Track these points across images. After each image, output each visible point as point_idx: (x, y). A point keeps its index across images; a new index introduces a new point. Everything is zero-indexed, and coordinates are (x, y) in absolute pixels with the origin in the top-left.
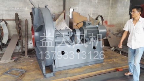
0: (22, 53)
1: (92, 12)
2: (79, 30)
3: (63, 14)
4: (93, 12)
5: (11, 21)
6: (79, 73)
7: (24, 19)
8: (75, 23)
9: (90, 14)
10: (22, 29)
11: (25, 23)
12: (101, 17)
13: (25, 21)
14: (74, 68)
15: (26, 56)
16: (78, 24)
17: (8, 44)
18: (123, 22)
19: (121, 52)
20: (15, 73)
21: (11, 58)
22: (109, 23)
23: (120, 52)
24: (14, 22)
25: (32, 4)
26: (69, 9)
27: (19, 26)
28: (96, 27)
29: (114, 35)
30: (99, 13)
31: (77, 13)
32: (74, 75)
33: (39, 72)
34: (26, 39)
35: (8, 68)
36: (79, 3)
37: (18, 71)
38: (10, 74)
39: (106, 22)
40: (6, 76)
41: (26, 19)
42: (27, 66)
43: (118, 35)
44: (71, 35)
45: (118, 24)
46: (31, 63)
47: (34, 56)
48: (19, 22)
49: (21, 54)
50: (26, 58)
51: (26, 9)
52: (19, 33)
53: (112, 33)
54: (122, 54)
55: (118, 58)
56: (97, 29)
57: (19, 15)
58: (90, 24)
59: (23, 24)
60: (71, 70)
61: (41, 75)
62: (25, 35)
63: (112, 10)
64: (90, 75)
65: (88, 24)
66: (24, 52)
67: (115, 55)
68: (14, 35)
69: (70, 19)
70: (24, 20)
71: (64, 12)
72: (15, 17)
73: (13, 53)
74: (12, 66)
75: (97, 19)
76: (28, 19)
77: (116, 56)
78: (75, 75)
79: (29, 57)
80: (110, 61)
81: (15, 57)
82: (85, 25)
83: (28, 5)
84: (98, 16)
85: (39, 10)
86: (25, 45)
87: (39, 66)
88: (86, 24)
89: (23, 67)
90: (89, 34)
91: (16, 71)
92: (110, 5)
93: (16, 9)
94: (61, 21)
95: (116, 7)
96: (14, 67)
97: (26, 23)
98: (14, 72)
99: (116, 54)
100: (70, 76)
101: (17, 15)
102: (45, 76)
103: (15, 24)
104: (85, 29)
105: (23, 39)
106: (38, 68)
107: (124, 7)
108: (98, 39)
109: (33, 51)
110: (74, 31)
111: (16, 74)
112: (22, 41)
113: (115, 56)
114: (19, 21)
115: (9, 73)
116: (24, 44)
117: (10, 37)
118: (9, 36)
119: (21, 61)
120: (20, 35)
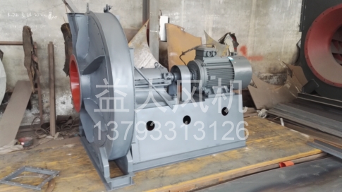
0: (42, 127)
1: (211, 25)
2: (187, 69)
3: (144, 30)
4: (214, 26)
5: (12, 46)
6: (193, 175)
7: (45, 41)
8: (172, 51)
9: (208, 30)
10: (39, 68)
11: (46, 51)
12: (233, 36)
13: (46, 47)
14: (176, 163)
15: (54, 135)
16: (183, 54)
17: (6, 105)
18: (283, 50)
19: (284, 121)
20: (30, 179)
21: (16, 141)
22: (249, 52)
23: (281, 119)
24: (19, 48)
25: (66, 4)
26: (159, 18)
27: (32, 60)
28: (227, 61)
29: (261, 79)
30: (227, 27)
31: (178, 27)
32: (181, 181)
33: (91, 175)
34: (53, 91)
35: (9, 167)
36: (180, 3)
37: (38, 173)
38: (18, 182)
39: (244, 49)
40: (9, 188)
41: (51, 43)
42: (58, 159)
43: (271, 80)
44: (170, 82)
45: (270, 54)
46: (69, 152)
47: (74, 133)
48: (34, 49)
49: (39, 131)
50: (52, 139)
51: (50, 17)
52: (35, 77)
53: (258, 76)
54: (285, 125)
55: (277, 135)
56: (229, 66)
57: (32, 31)
58: (214, 54)
59: (43, 54)
60: (171, 168)
61: (97, 181)
62: (48, 81)
63: (257, 21)
64: (218, 179)
65: (209, 54)
66: (46, 126)
67: (270, 127)
68: (19, 82)
69: (160, 41)
70: (44, 45)
71: (146, 24)
72: (21, 35)
73: (21, 128)
74: (21, 162)
75: (222, 42)
76: (54, 41)
77: (272, 131)
78: (184, 181)
79: (60, 135)
80: (262, 143)
81: (23, 137)
82: (203, 56)
83: (55, 7)
84: (226, 35)
85: (89, 19)
86: (47, 107)
87: (89, 160)
88: (205, 54)
89: (50, 164)
90: (213, 78)
91: (32, 174)
92: (254, 8)
93: (24, 16)
94: (139, 47)
95: (266, 14)
96: (27, 165)
97: (51, 51)
98: (26, 177)
99: (271, 124)
100: (172, 184)
101: (27, 32)
102: (109, 186)
103: (23, 56)
104: (202, 66)
105: (43, 92)
106: (88, 165)
107: (284, 15)
108: (233, 89)
109: (70, 122)
110: (175, 70)
111: (33, 182)
112: (42, 96)
113: (270, 130)
114: (33, 46)
115: (14, 181)
116: (46, 105)
117: (11, 88)
118: (8, 86)
119: (43, 148)
120: (36, 81)
